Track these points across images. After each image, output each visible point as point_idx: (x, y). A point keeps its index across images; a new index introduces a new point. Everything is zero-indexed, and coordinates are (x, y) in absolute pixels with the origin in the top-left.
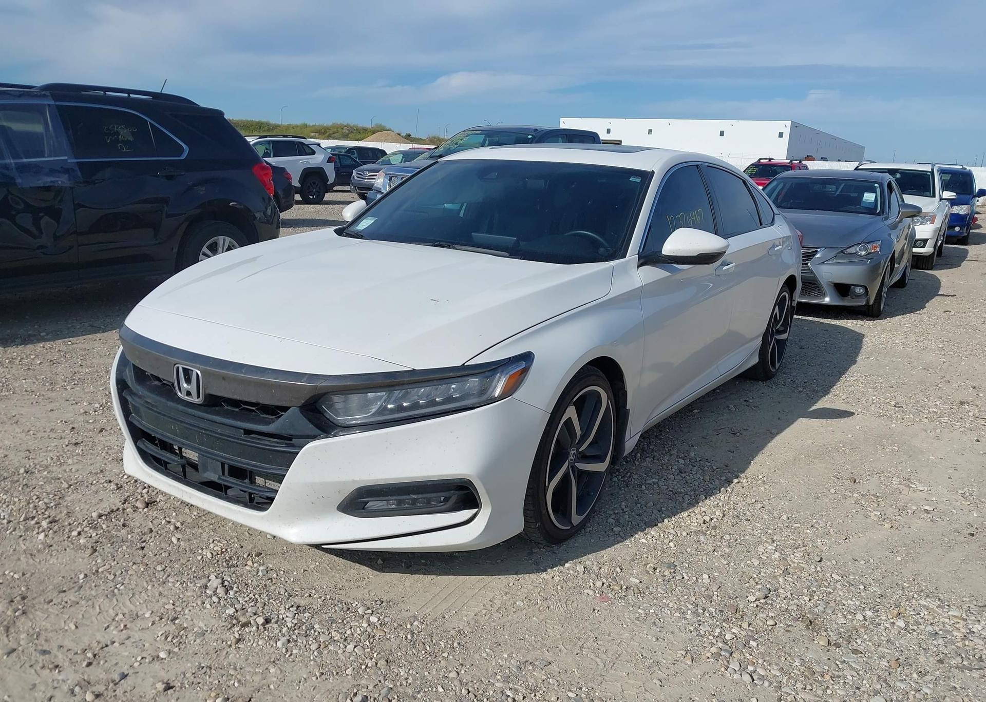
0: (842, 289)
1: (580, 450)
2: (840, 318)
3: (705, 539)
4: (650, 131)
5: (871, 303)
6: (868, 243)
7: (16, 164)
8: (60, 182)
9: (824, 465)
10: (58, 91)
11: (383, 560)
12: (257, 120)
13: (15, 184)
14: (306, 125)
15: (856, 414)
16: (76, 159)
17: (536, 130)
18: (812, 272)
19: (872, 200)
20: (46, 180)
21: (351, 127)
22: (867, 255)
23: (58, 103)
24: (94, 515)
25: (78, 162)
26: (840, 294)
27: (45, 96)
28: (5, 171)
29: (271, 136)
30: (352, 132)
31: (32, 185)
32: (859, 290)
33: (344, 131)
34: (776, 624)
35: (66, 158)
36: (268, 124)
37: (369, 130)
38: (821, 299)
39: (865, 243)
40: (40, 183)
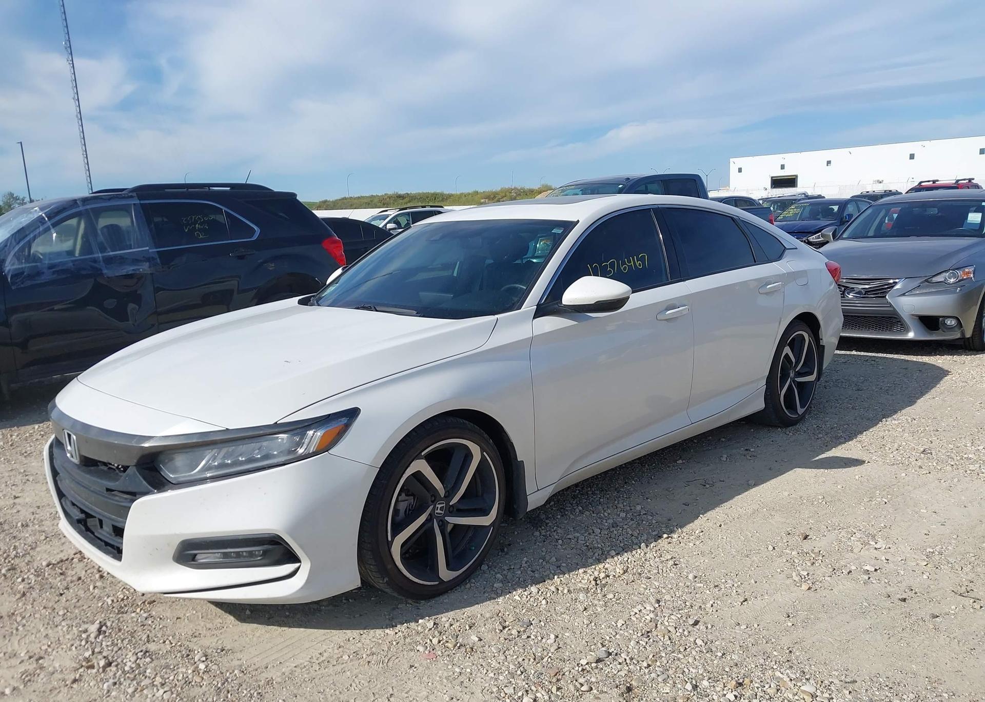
0: (930, 322)
1: (451, 504)
2: (933, 354)
3: (583, 597)
4: (829, 163)
5: (968, 334)
6: (957, 269)
7: (103, 257)
8: (141, 270)
9: (784, 520)
10: (144, 191)
11: (252, 612)
12: (433, 192)
13: (102, 274)
14: (477, 192)
15: (867, 462)
16: (156, 248)
17: (628, 179)
18: (891, 306)
19: (978, 221)
20: (129, 269)
21: (518, 190)
22: (957, 282)
23: (142, 202)
24: (44, 564)
25: (157, 251)
26: (927, 327)
27: (132, 197)
28: (93, 264)
29: (410, 208)
30: (520, 195)
31: (117, 275)
32: (951, 322)
33: (512, 194)
34: (591, 689)
35: (148, 248)
36: (442, 195)
37: (535, 191)
38: (904, 334)
39: (954, 270)
40: (124, 272)
